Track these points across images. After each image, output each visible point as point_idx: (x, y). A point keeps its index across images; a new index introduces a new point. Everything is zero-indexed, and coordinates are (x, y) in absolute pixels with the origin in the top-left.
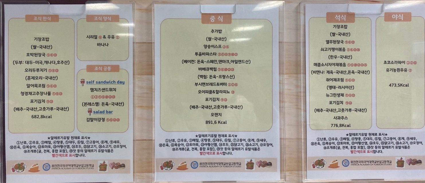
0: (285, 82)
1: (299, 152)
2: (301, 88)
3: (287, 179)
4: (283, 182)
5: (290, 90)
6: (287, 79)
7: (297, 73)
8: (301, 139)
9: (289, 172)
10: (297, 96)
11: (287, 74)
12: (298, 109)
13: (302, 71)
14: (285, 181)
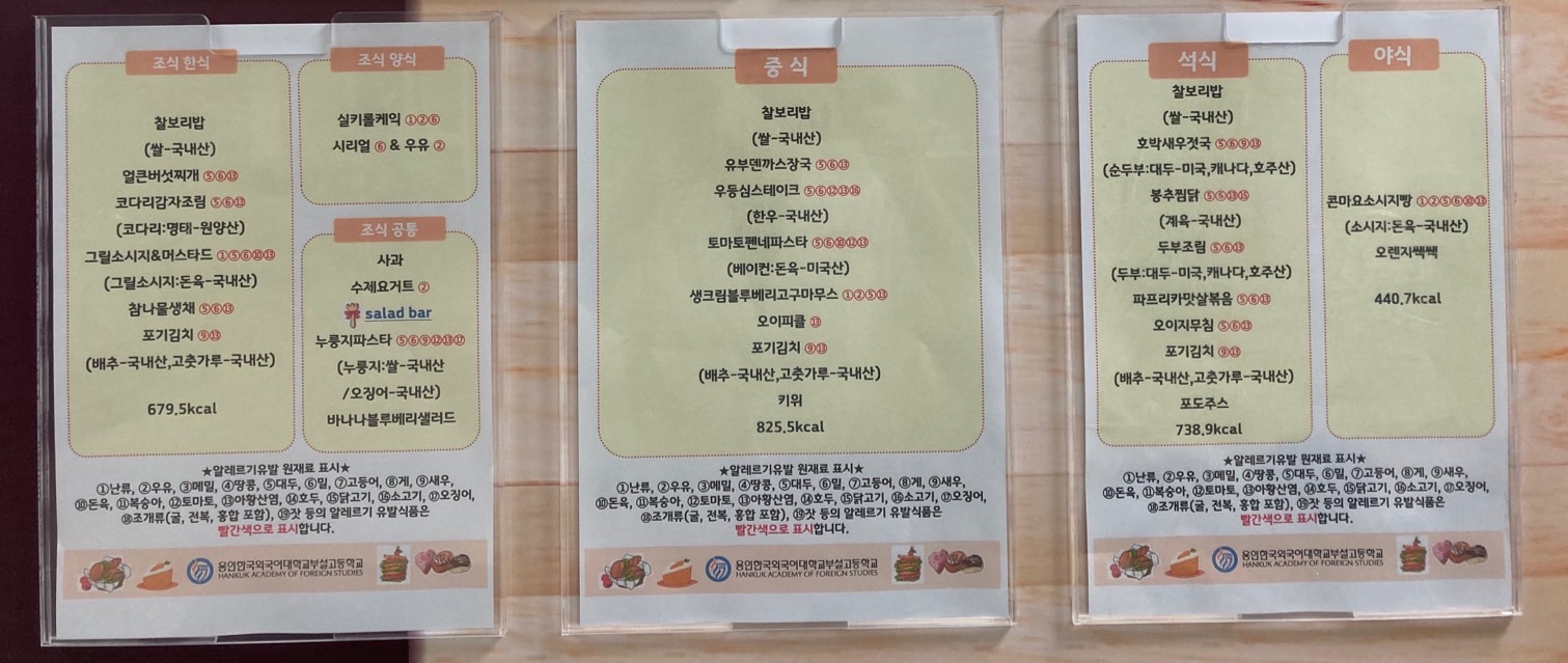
1: (1059, 518)
3: (1018, 613)
4: (1007, 623)
5: (1028, 307)
7: (1053, 249)
8: (1067, 474)
9: (1027, 588)
10: (1054, 328)
12: (1056, 370)
13: (1067, 244)
14: (1014, 620)
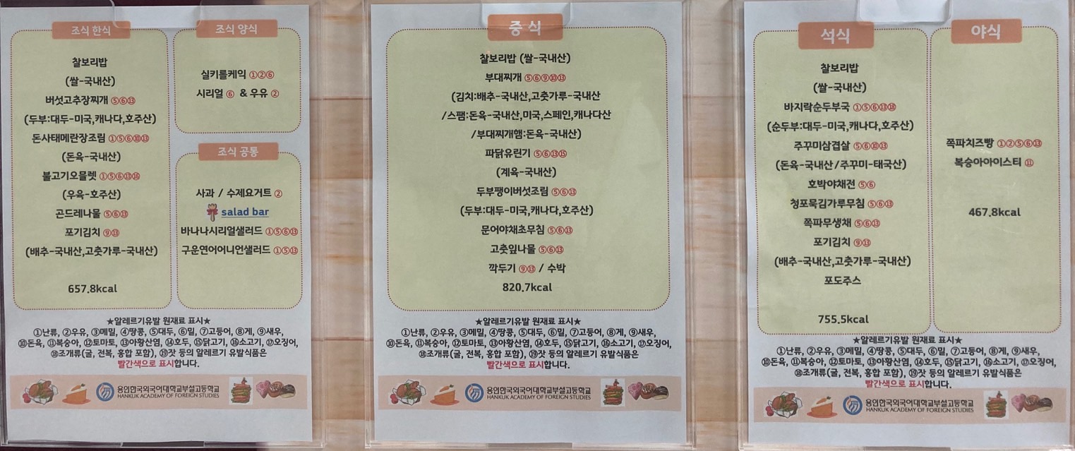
0: (696, 198)
2: (735, 212)
6: (700, 189)
11: (699, 177)
